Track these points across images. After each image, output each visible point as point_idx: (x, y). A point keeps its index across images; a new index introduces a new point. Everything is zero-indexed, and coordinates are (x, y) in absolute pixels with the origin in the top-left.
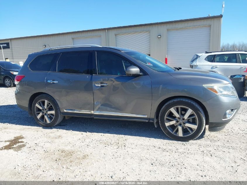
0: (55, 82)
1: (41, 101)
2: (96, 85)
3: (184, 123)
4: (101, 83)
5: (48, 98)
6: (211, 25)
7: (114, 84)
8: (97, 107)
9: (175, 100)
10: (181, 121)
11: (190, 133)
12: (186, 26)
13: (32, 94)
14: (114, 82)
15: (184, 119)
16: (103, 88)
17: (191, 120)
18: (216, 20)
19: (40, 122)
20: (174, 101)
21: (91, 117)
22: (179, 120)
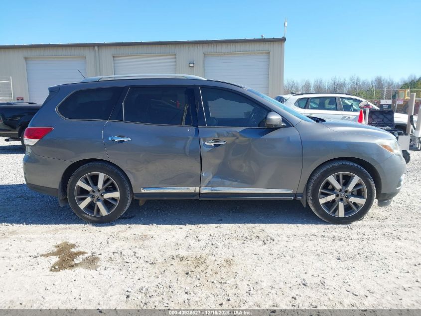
0: (125, 139)
1: (89, 176)
2: (206, 143)
3: (347, 197)
4: (216, 140)
5: (108, 168)
6: (269, 52)
7: (237, 141)
8: (207, 181)
9: (336, 164)
10: (343, 195)
11: (354, 211)
12: (234, 51)
13: (72, 163)
14: (238, 138)
15: (346, 191)
16: (218, 148)
17: (355, 193)
18: (276, 44)
19: (87, 214)
20: (334, 165)
21: (195, 198)
22: (339, 193)
